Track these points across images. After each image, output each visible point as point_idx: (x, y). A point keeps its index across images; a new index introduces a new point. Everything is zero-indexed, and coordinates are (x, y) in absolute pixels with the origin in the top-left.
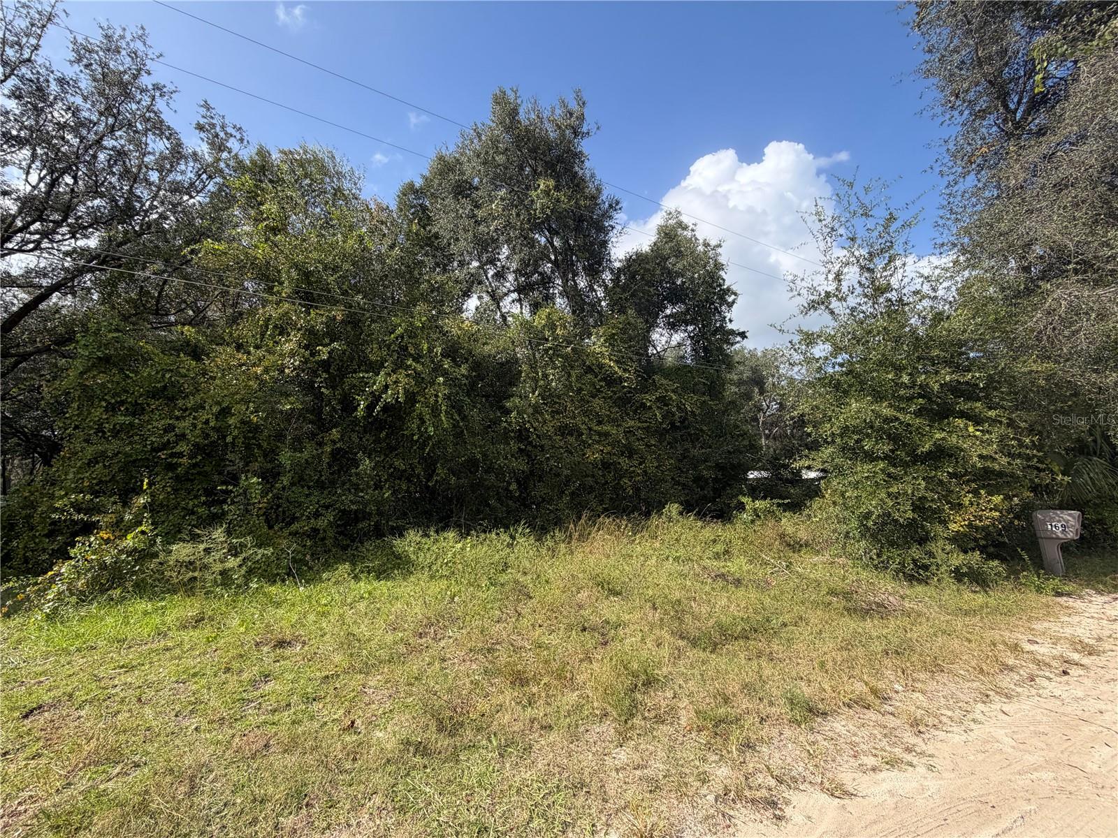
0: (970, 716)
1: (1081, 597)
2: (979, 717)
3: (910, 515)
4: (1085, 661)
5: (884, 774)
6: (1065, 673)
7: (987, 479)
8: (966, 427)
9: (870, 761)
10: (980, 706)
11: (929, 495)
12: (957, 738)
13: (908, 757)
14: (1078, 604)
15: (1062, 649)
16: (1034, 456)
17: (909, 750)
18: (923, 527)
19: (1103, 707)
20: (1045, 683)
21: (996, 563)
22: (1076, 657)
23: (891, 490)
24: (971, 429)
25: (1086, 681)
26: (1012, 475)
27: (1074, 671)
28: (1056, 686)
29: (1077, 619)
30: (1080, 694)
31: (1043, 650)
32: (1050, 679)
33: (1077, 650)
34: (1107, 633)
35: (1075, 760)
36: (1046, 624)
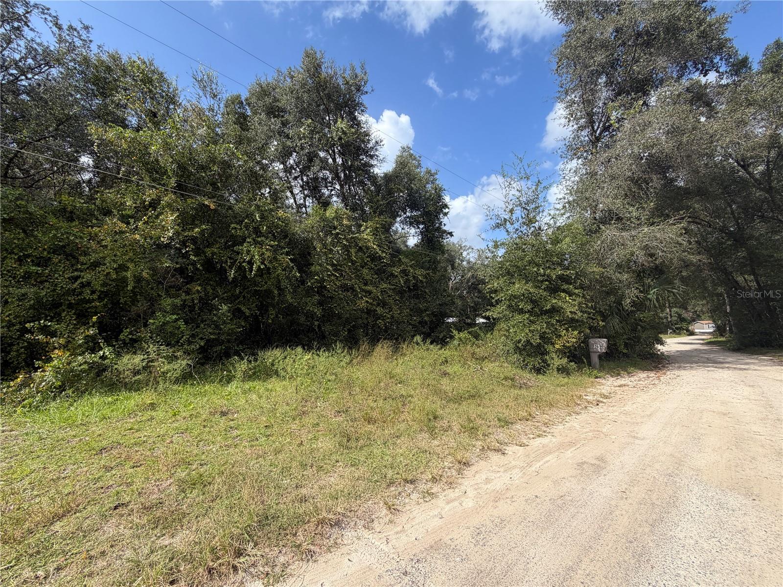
0: (565, 421)
1: (604, 378)
2: (567, 420)
3: (538, 341)
4: (604, 401)
5: (537, 439)
6: (598, 405)
7: (572, 323)
8: (566, 297)
9: (532, 436)
10: (568, 417)
11: (547, 331)
12: (561, 427)
13: (545, 434)
14: (603, 381)
15: (597, 397)
16: (592, 312)
17: (544, 432)
18: (544, 346)
19: (609, 414)
20: (590, 409)
21: (573, 363)
22: (601, 399)
23: (531, 328)
24: (567, 298)
25: (604, 407)
26: (582, 321)
27: (601, 404)
28: (595, 409)
29: (603, 387)
30: (602, 411)
31: (590, 398)
32: (592, 407)
33: (602, 397)
34: (613, 391)
35: (599, 429)
36: (591, 389)
